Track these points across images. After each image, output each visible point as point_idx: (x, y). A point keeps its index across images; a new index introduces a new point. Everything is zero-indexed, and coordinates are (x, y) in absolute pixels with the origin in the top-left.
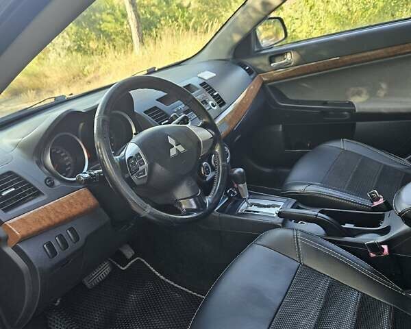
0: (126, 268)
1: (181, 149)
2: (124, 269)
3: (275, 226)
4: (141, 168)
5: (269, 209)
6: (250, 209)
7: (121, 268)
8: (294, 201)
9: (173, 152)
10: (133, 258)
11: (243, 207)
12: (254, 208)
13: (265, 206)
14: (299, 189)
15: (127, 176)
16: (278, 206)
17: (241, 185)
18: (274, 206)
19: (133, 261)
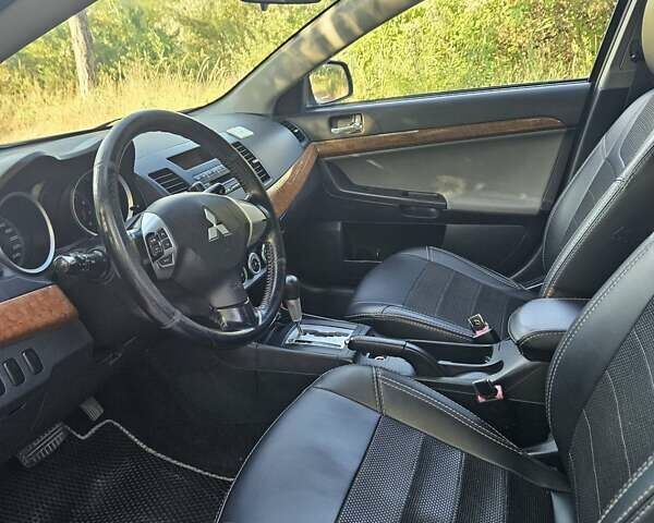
0: (86, 436)
1: (224, 231)
2: (83, 438)
3: (342, 363)
4: (166, 252)
5: (332, 338)
6: (303, 338)
7: (79, 436)
8: (368, 328)
9: (212, 234)
10: (100, 420)
11: (293, 335)
12: (308, 337)
13: (325, 335)
14: (374, 311)
15: (145, 262)
16: (347, 335)
17: (292, 302)
18: (339, 335)
19: (100, 425)
